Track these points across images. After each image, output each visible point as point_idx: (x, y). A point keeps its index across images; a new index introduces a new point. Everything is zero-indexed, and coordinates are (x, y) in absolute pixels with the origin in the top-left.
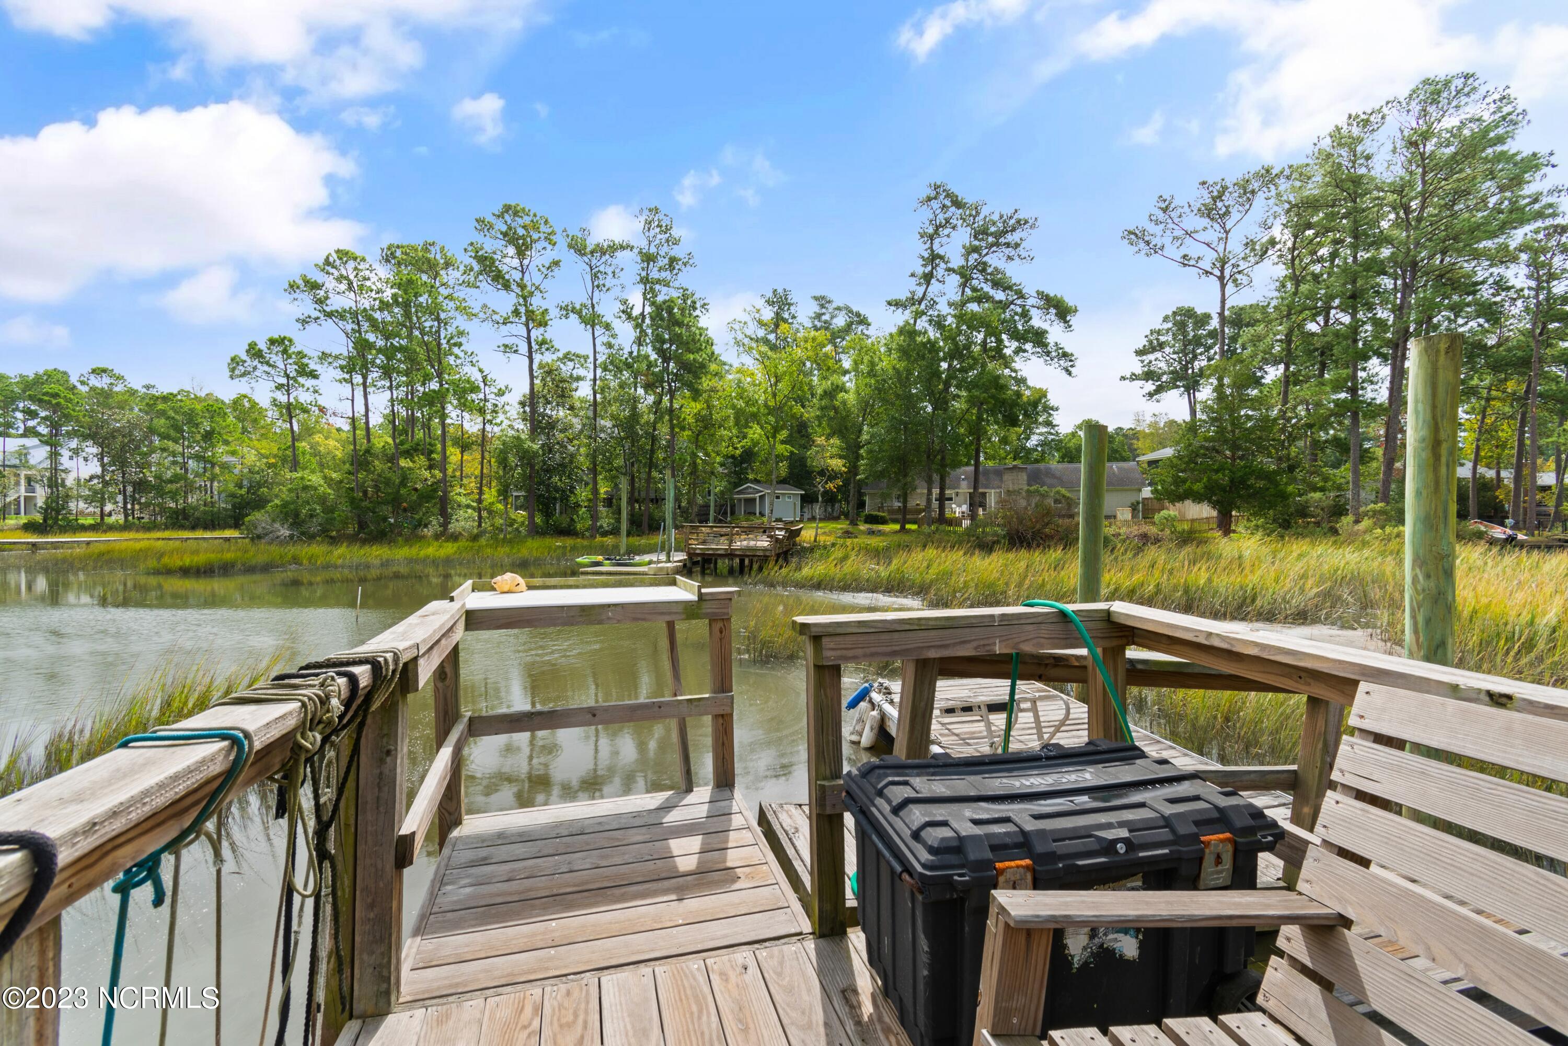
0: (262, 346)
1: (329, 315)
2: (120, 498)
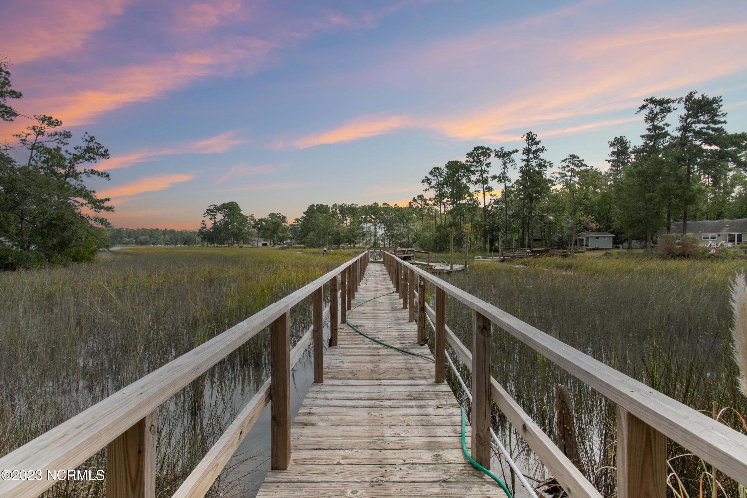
0: (416, 198)
1: (431, 187)
2: (388, 240)
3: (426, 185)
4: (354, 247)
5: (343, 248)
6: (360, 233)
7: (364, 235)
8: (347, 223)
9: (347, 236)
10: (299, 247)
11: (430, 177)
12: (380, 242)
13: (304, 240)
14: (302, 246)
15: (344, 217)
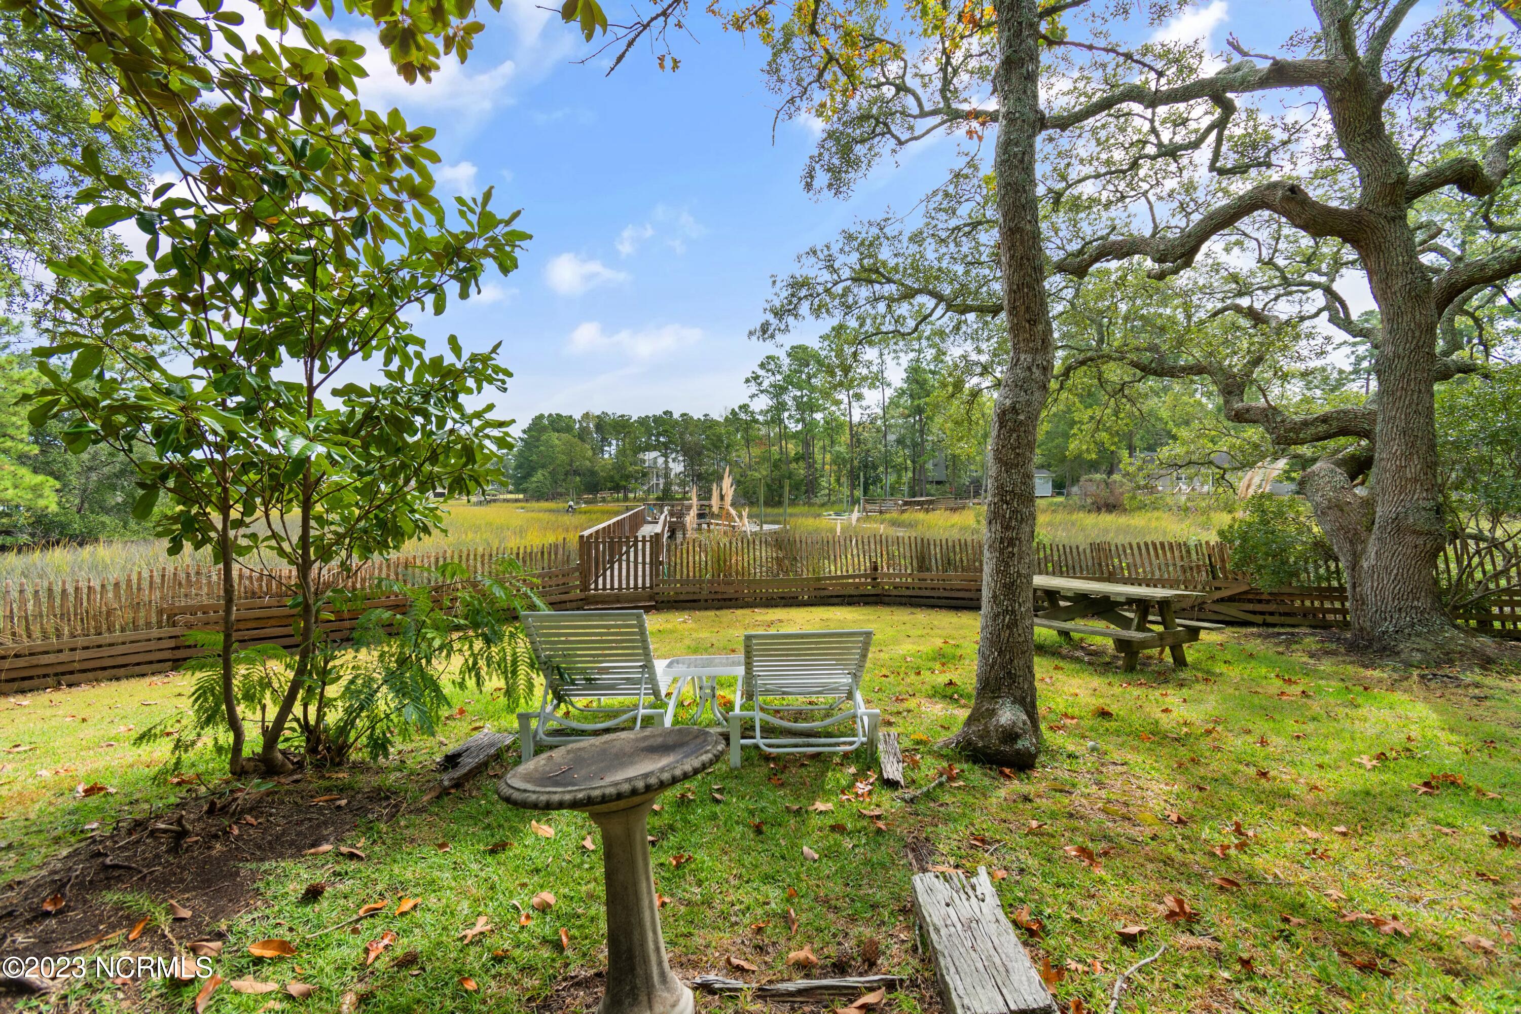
0: (737, 409)
1: (761, 392)
2: (691, 484)
3: (753, 388)
4: (626, 499)
5: (604, 500)
6: (637, 472)
7: (645, 475)
8: (611, 450)
9: (612, 477)
10: (517, 501)
11: (761, 372)
12: (675, 488)
13: (525, 485)
14: (521, 496)
15: (605, 441)
